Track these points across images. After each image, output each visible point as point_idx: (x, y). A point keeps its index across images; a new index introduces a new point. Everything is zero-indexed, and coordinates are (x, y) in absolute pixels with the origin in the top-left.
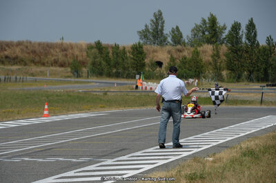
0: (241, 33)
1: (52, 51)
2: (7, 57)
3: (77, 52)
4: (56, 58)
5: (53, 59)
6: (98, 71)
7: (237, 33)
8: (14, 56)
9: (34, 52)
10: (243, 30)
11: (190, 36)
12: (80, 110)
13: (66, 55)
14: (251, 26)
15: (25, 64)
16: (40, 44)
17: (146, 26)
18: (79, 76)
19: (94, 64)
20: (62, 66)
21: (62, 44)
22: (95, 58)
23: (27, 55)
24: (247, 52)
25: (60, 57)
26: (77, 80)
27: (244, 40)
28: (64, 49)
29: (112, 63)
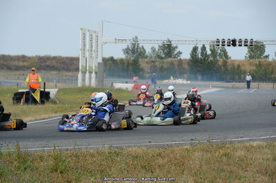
0: (198, 52)
1: (75, 62)
2: (48, 66)
7: (196, 53)
8: (52, 65)
9: (64, 63)
10: (199, 50)
14: (204, 48)
15: (59, 70)
16: (67, 58)
22: (110, 66)
23: (60, 65)
24: (201, 63)
27: (200, 56)
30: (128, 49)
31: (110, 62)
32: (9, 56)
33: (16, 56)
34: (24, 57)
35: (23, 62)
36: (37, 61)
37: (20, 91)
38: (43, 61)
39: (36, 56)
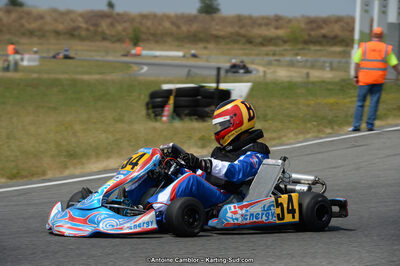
32: (250, 17)
33: (263, 18)
34: (278, 18)
35: (277, 28)
36: (303, 26)
37: (166, 87)
38: (314, 25)
39: (303, 16)
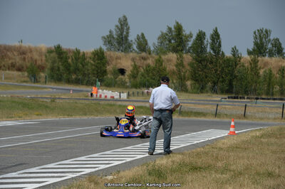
0: (205, 42)
1: (8, 53)
3: (36, 56)
4: (13, 61)
5: (10, 62)
6: (57, 77)
7: (202, 43)
10: (208, 40)
11: (157, 43)
12: (10, 117)
13: (24, 59)
14: (216, 36)
17: (110, 32)
18: (36, 81)
19: (52, 69)
20: (19, 69)
21: (20, 47)
22: (54, 62)
24: (211, 63)
25: (18, 60)
26: (33, 85)
27: (208, 49)
28: (22, 52)
29: (72, 68)
30: (111, 36)
31: (54, 55)
